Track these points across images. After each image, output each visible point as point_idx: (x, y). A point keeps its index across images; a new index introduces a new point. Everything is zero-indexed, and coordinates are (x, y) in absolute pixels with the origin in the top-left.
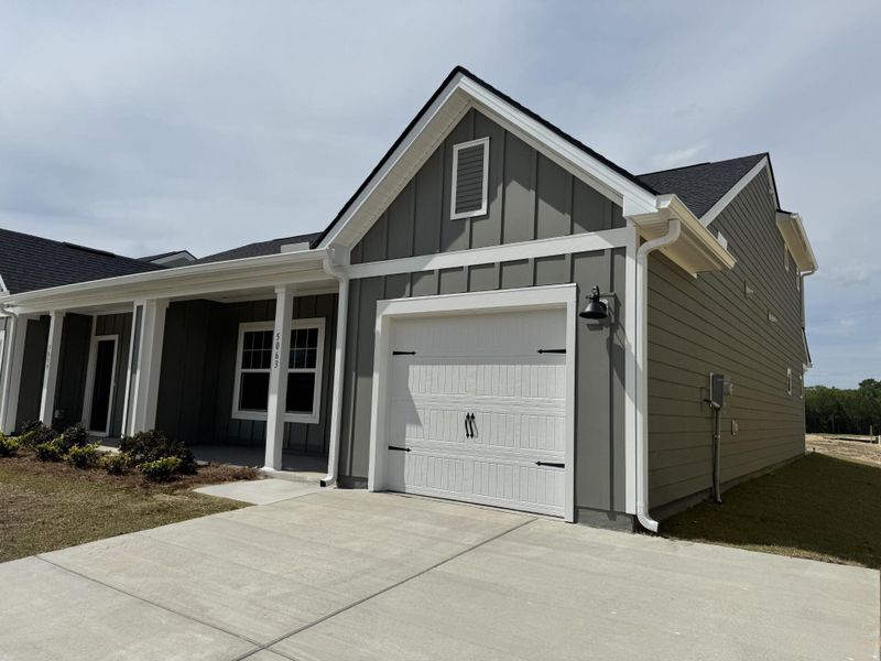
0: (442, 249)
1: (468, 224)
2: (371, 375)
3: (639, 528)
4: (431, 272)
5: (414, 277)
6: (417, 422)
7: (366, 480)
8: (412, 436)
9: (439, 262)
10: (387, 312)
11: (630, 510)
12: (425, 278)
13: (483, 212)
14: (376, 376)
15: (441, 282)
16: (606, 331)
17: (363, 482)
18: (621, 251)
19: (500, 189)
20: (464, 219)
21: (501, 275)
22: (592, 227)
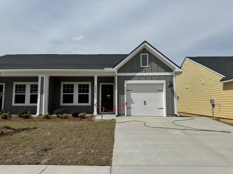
0: (139, 72)
1: (144, 68)
2: (124, 95)
3: (177, 116)
4: (137, 76)
5: (133, 77)
6: (133, 103)
7: (125, 114)
8: (132, 106)
9: (138, 74)
10: (127, 83)
11: (175, 113)
12: (135, 77)
13: (147, 66)
14: (125, 95)
15: (139, 78)
16: (170, 88)
17: (124, 115)
18: (173, 76)
19: (151, 63)
20: (144, 67)
21: (152, 78)
22: (167, 71)
